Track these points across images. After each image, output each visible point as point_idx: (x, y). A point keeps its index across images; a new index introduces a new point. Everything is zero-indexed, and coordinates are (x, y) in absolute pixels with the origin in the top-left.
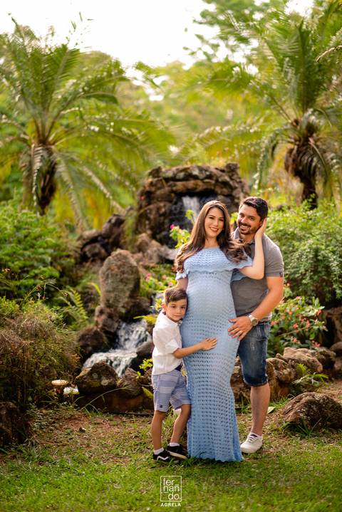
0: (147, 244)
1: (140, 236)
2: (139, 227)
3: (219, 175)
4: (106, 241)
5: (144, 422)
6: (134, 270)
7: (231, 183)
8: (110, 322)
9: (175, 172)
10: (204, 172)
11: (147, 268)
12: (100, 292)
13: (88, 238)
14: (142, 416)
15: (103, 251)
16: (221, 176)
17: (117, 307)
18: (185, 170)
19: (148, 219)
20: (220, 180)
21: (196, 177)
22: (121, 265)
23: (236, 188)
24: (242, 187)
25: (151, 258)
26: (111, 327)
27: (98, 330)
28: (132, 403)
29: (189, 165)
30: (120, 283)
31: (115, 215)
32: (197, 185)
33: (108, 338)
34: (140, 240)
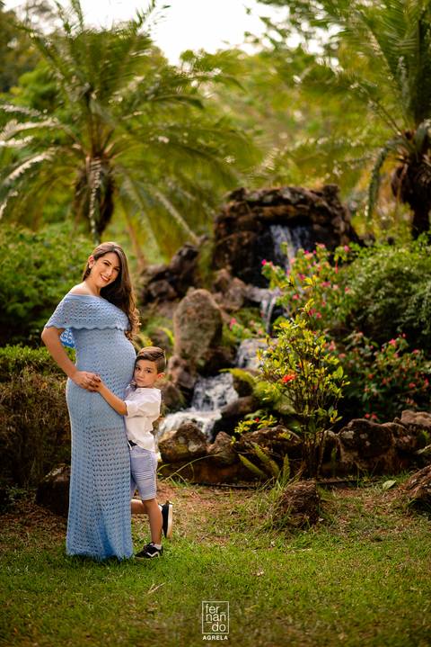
0: (227, 282)
1: (219, 272)
2: (216, 261)
3: (314, 200)
4: (175, 277)
5: (241, 495)
6: (216, 313)
7: (330, 209)
8: (186, 376)
9: (262, 195)
10: (296, 195)
11: (229, 312)
12: (173, 339)
13: (153, 273)
14: (239, 489)
15: (172, 290)
16: (318, 201)
17: (194, 358)
18: (274, 192)
19: (228, 251)
20: (316, 205)
21: (287, 202)
22: (199, 308)
23: (335, 216)
24: (343, 215)
25: (233, 299)
26: (187, 382)
27: (173, 385)
28: (225, 472)
29: (278, 186)
30: (198, 330)
31: (186, 246)
32: (288, 211)
33: (185, 395)
34: (219, 278)
